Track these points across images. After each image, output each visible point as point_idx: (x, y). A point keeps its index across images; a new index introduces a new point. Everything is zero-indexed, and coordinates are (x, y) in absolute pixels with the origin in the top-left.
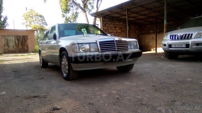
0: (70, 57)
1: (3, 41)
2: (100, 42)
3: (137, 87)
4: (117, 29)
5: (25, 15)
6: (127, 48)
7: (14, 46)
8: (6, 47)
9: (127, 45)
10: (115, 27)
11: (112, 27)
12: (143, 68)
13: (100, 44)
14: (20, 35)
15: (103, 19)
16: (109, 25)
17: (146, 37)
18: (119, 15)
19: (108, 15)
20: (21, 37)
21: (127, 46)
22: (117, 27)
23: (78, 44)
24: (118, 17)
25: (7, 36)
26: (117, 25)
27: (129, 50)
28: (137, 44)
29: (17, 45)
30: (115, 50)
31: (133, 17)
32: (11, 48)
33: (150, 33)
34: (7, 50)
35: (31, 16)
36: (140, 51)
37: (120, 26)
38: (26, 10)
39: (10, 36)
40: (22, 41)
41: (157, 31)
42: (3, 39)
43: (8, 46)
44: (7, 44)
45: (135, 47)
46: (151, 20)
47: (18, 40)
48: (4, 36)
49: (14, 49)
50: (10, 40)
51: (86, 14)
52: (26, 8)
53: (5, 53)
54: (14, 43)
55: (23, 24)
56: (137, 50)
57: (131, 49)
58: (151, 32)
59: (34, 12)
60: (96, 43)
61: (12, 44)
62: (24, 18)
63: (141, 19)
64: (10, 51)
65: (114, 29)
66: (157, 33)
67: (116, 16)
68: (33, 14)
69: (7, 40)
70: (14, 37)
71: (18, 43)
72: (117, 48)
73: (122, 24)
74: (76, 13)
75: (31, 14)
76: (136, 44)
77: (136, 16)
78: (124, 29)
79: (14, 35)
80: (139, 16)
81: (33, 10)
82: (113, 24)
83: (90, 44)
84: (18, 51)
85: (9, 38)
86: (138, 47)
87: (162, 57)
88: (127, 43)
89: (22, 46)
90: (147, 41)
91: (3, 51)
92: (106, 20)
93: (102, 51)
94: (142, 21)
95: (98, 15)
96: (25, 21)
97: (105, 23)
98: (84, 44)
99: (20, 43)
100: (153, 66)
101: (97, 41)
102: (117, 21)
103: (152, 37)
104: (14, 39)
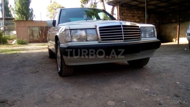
0: (62, 47)
1: (29, 32)
2: (100, 28)
3: (150, 96)
4: (135, 18)
5: (49, 7)
6: (140, 36)
7: (38, 36)
8: (31, 37)
9: (140, 32)
10: (134, 16)
11: (129, 16)
12: (162, 63)
13: (100, 30)
14: (43, 26)
15: (121, 7)
16: (126, 14)
17: (167, 27)
18: (138, 3)
19: (125, 4)
20: (45, 28)
21: (140, 34)
22: (136, 16)
23: (71, 30)
24: (137, 5)
25: (32, 27)
26: (135, 13)
27: (142, 39)
28: (154, 32)
29: (41, 35)
30: (122, 39)
31: (154, 5)
32: (36, 38)
33: (172, 23)
34: (32, 40)
35: (55, 8)
36: (158, 40)
37: (139, 15)
38: (51, 3)
39: (34, 27)
40: (45, 31)
41: (180, 20)
42: (29, 30)
43: (33, 36)
44: (32, 34)
45: (152, 35)
46: (174, 7)
47: (42, 31)
48: (30, 27)
49: (38, 39)
50: (35, 30)
51: (104, 3)
52: (51, 1)
53: (30, 42)
54: (38, 33)
55: (47, 16)
56: (155, 39)
57: (146, 37)
58: (173, 21)
59: (57, 4)
60: (95, 29)
61: (36, 34)
62: (48, 10)
63: (162, 7)
64: (34, 40)
65: (133, 18)
66: (180, 22)
67: (134, 5)
68: (56, 7)
69: (32, 30)
70: (38, 28)
71: (42, 33)
72: (124, 37)
73: (140, 12)
74: (95, 3)
75: (54, 6)
76: (152, 31)
77: (156, 4)
78: (143, 18)
79: (38, 26)
80: (160, 3)
81: (56, 3)
82: (131, 13)
83: (87, 30)
84: (42, 40)
85: (34, 29)
86: (156, 36)
87: (186, 49)
88: (139, 29)
89: (45, 36)
90: (168, 31)
91: (29, 40)
92: (124, 8)
93: (102, 40)
94: (163, 9)
95: (115, 4)
96: (49, 13)
97: (122, 12)
98: (78, 30)
99: (43, 34)
100: (175, 60)
101: (96, 26)
102: (135, 10)
103: (174, 27)
104: (38, 30)
